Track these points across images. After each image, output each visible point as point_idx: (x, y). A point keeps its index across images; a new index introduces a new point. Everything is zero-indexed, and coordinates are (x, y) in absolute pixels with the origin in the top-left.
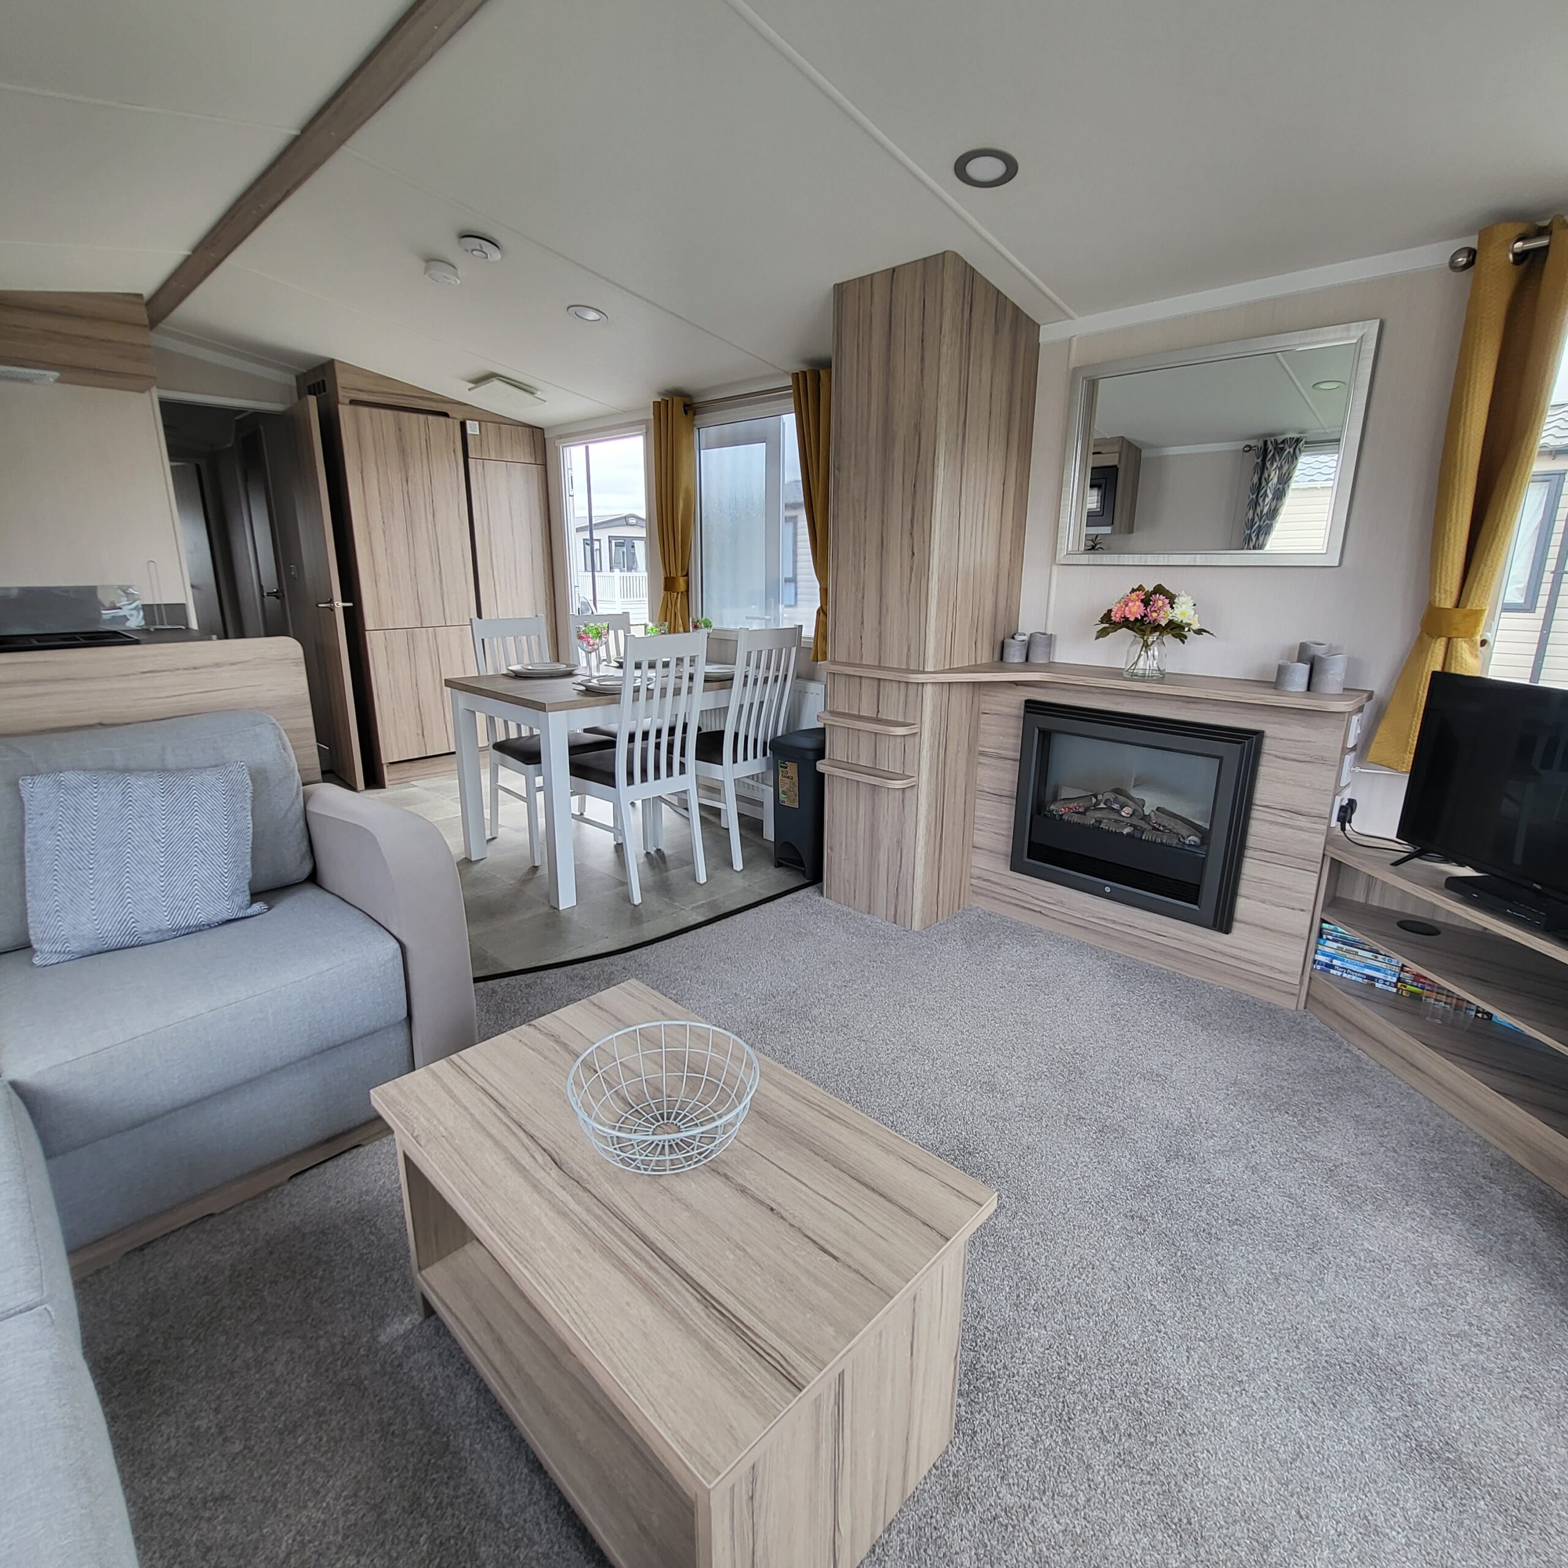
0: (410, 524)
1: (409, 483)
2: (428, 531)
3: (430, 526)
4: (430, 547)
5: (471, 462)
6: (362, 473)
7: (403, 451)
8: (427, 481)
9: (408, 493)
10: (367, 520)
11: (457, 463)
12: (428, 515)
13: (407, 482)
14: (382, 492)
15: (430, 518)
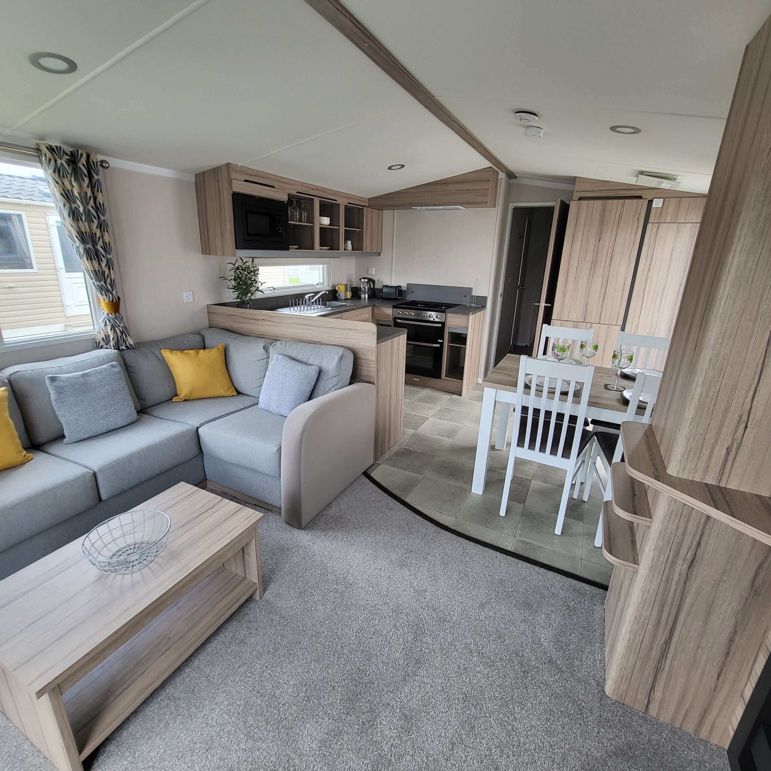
0: (594, 265)
1: (600, 241)
2: (604, 268)
3: (607, 265)
4: (603, 278)
5: (649, 226)
6: (573, 237)
7: (602, 223)
8: (613, 239)
9: (598, 247)
10: (569, 262)
11: (638, 227)
12: (608, 259)
13: (599, 241)
14: (582, 247)
15: (608, 261)
